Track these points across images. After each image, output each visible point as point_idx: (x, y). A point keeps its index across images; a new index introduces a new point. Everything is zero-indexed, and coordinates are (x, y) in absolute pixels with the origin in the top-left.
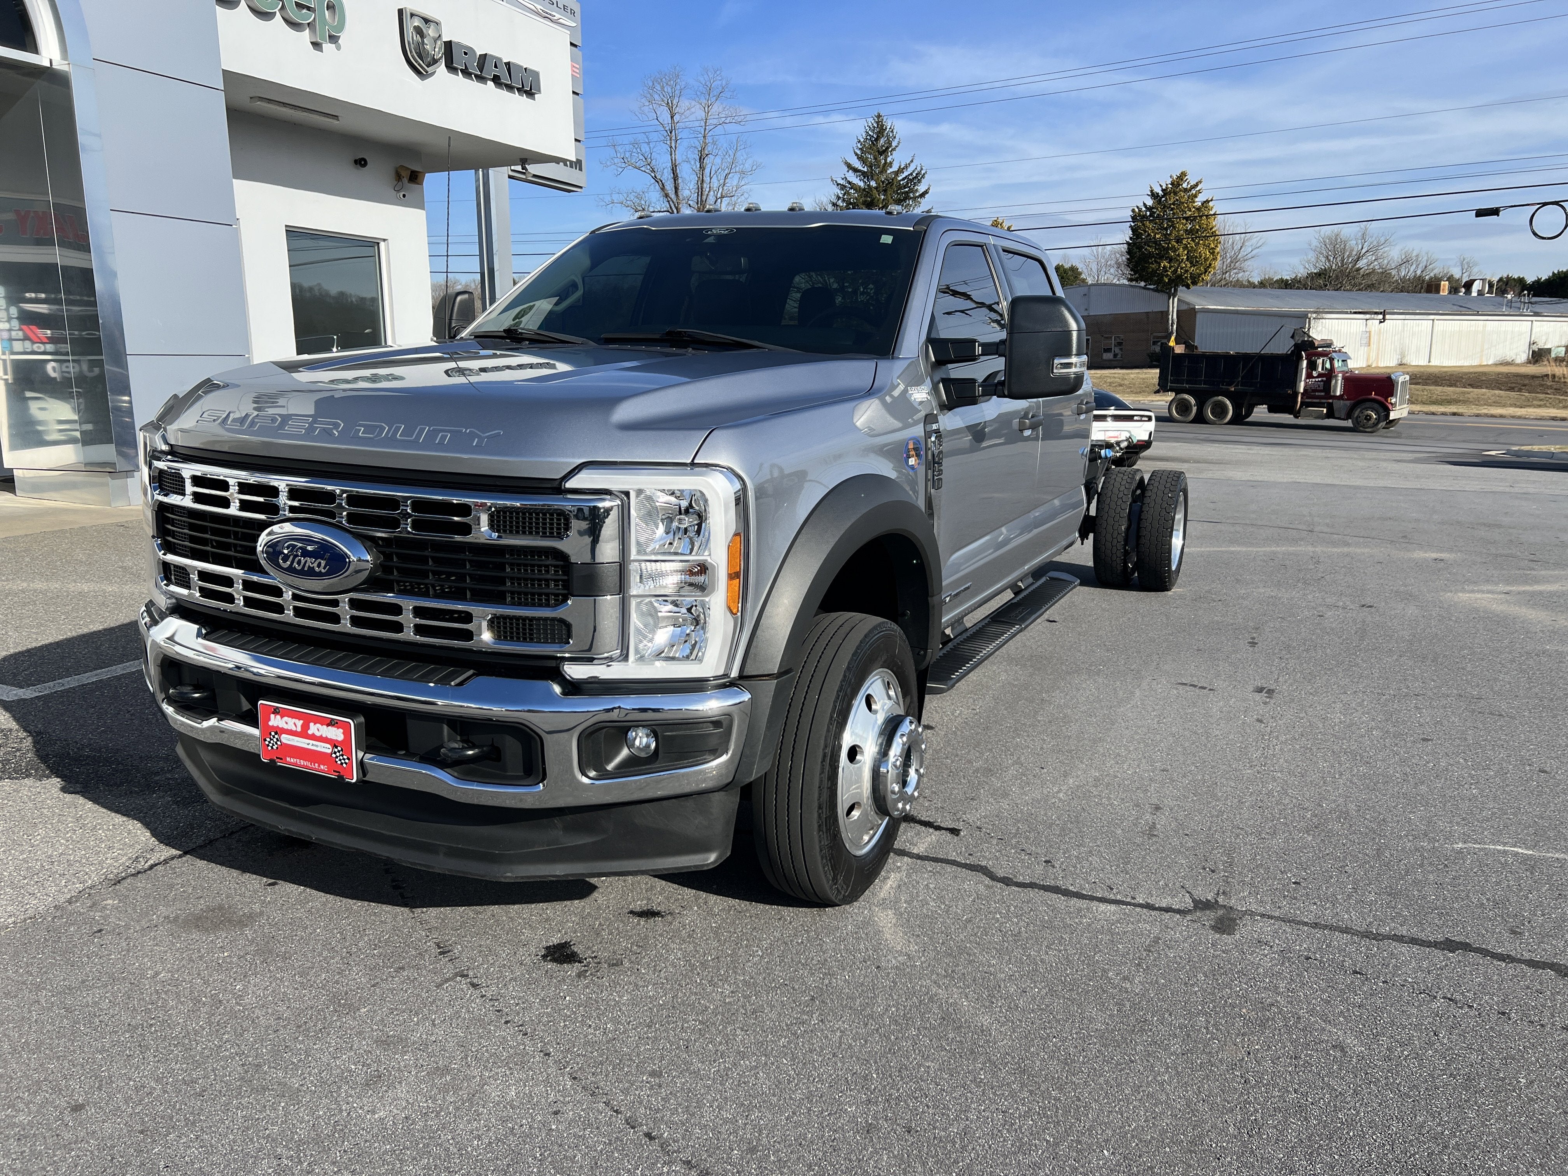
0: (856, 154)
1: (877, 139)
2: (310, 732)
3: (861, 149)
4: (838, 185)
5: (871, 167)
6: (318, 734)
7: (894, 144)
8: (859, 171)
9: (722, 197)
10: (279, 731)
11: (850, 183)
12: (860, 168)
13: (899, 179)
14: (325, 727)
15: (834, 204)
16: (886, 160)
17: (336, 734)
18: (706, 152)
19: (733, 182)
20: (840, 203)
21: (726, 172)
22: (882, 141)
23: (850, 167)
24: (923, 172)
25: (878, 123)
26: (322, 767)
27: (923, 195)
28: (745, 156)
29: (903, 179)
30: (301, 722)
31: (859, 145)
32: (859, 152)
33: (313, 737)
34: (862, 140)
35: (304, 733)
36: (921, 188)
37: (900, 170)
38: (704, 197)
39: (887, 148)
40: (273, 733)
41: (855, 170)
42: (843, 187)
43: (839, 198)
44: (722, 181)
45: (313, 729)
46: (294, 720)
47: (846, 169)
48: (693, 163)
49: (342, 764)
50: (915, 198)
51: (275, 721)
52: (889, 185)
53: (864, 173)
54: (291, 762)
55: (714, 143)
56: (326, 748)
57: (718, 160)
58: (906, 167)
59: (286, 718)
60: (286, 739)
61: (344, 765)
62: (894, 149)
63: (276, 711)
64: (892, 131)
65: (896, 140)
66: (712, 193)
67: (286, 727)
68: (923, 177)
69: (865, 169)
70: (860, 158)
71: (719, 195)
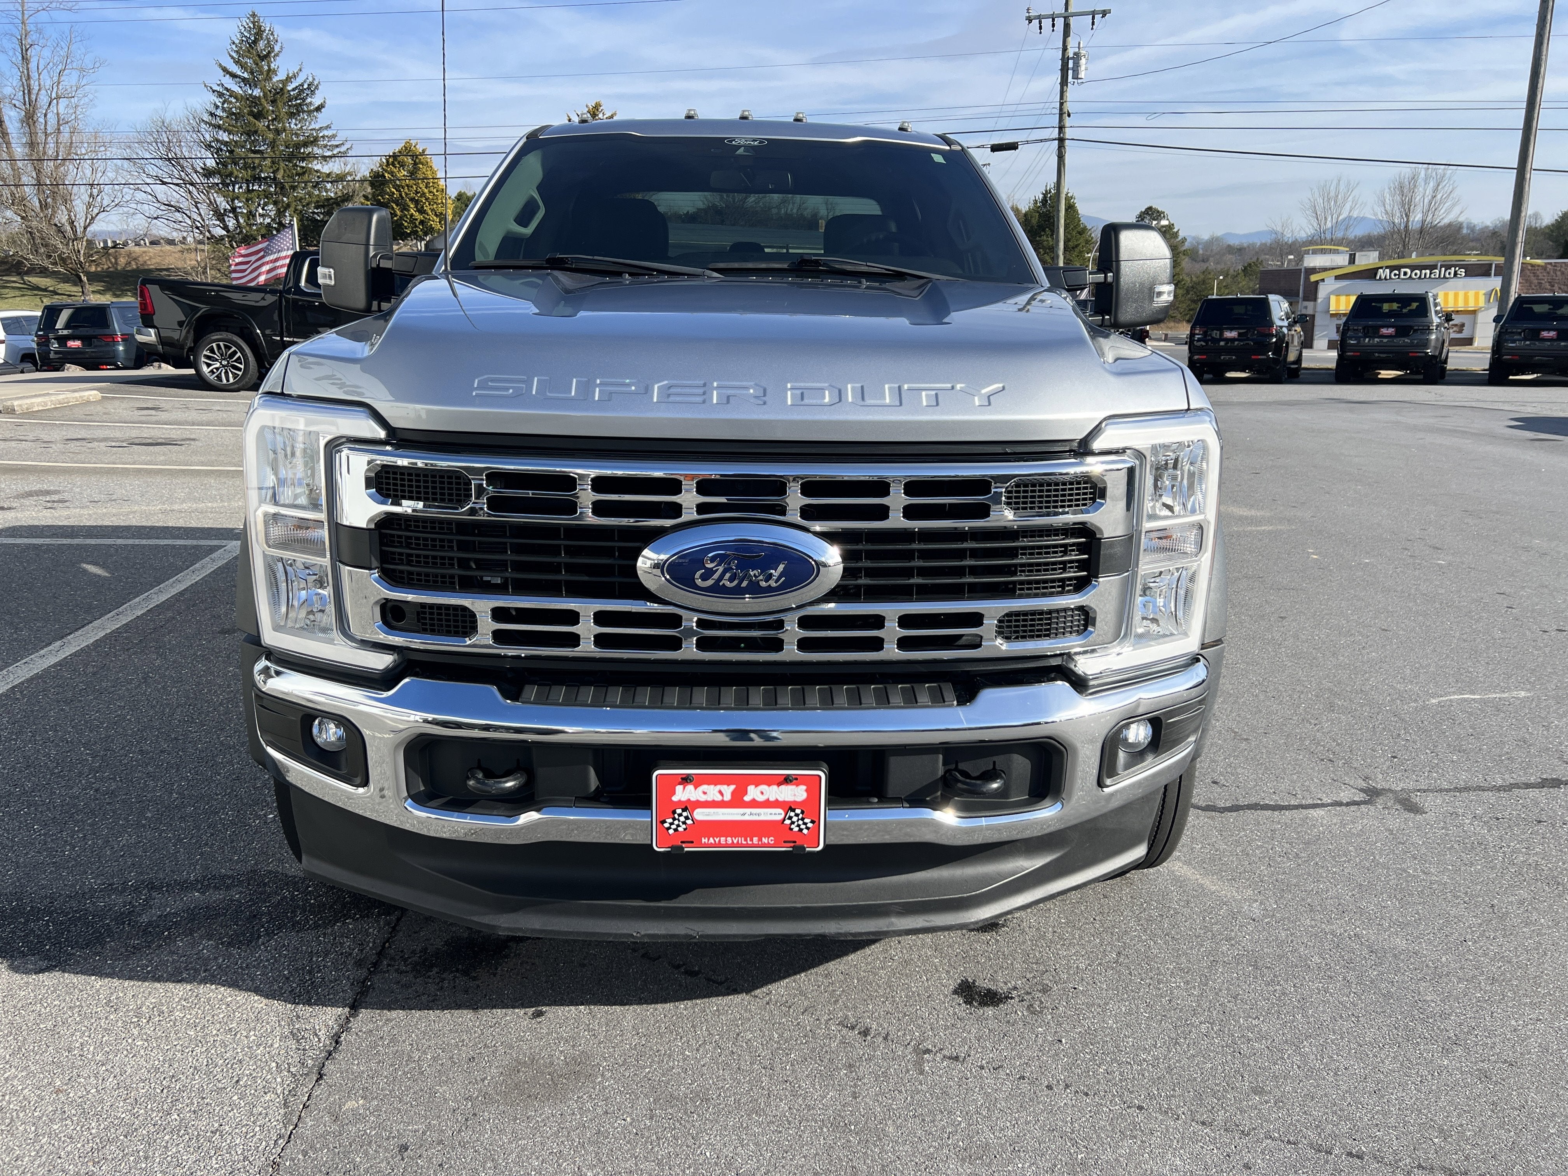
0: (232, 57)
1: (255, 42)
2: (747, 798)
3: (237, 52)
4: (214, 91)
5: (252, 73)
6: (761, 798)
7: (277, 49)
8: (239, 76)
9: (58, 98)
10: (688, 806)
11: (227, 90)
12: (239, 73)
13: (289, 88)
14: (775, 787)
15: (212, 114)
16: (269, 66)
17: (796, 793)
18: (29, 41)
19: (69, 80)
20: (219, 112)
21: (60, 67)
22: (262, 44)
23: (225, 70)
24: (315, 83)
25: (254, 23)
26: (765, 840)
27: (319, 109)
28: (83, 50)
29: (294, 90)
30: (733, 787)
31: (234, 46)
32: (235, 55)
33: (754, 804)
34: (237, 42)
35: (737, 801)
36: (316, 101)
37: (289, 79)
38: (33, 97)
39: (269, 52)
40: (679, 811)
41: (234, 76)
42: (221, 95)
43: (217, 107)
44: (55, 79)
45: (753, 793)
46: (719, 787)
47: (222, 73)
48: (11, 53)
49: (801, 830)
50: (309, 112)
51: (682, 794)
52: (278, 94)
53: (244, 80)
54: (709, 843)
55: (40, 32)
56: (776, 815)
57: (46, 53)
58: (295, 76)
59: (704, 787)
60: (700, 814)
61: (805, 831)
62: (277, 55)
63: (686, 780)
64: (272, 34)
65: (279, 44)
66: (43, 92)
67: (703, 798)
68: (317, 87)
69: (246, 75)
70: (237, 62)
71: (54, 95)
